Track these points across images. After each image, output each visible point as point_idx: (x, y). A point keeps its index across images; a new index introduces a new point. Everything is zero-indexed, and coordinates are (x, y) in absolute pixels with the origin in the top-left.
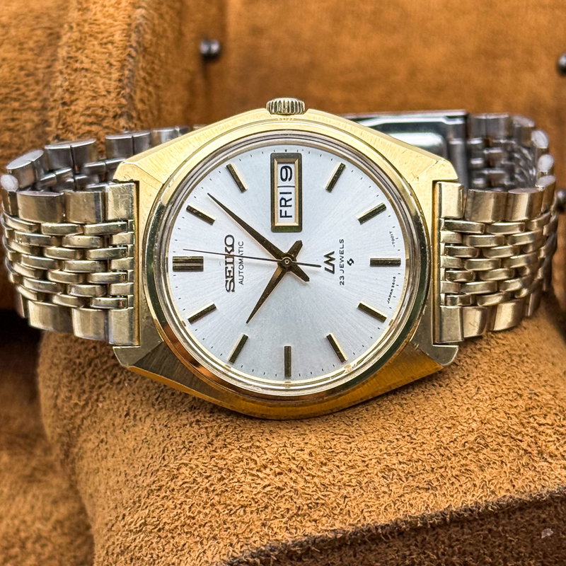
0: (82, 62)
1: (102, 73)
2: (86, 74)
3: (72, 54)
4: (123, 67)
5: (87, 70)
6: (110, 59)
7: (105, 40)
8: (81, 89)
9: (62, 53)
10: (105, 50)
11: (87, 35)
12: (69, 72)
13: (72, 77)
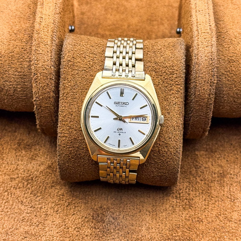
0: (39, 51)
1: (46, 54)
2: (41, 55)
3: (36, 49)
4: (51, 52)
5: (41, 54)
6: (47, 50)
7: (45, 44)
8: (40, 60)
9: (34, 48)
10: (46, 47)
11: (40, 42)
12: (36, 54)
13: (37, 56)
